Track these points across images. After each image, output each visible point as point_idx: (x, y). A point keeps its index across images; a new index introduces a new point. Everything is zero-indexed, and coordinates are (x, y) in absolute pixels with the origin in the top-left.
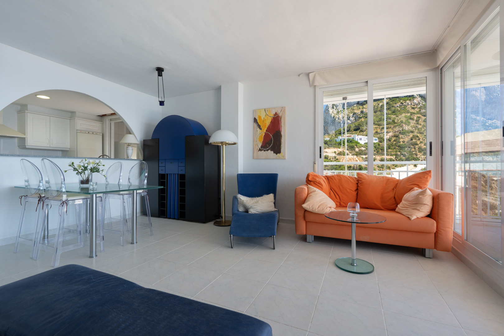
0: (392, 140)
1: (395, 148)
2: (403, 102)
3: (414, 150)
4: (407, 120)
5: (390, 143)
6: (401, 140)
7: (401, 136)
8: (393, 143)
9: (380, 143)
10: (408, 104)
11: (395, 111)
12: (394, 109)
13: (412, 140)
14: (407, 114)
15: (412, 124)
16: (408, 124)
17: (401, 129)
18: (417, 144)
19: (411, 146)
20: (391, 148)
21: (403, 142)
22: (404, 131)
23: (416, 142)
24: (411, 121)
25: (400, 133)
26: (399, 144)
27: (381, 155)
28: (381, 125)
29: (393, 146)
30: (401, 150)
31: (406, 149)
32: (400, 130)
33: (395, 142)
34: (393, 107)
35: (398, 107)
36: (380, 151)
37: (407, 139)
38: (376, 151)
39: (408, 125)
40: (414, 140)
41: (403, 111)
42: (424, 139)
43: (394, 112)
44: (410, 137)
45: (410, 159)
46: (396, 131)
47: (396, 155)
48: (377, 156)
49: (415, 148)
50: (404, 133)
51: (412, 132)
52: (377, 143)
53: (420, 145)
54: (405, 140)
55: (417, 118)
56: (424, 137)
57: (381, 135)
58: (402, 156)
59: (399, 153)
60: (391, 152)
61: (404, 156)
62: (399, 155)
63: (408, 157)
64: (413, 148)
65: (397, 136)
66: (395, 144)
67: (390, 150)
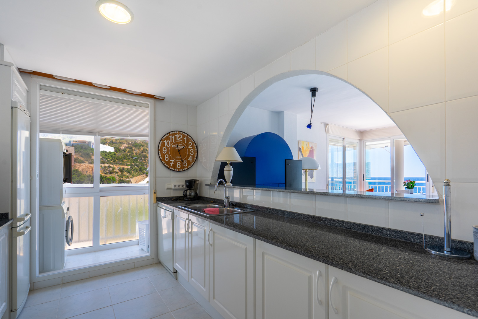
0: (127, 151)
1: (129, 159)
3: (144, 161)
5: (125, 153)
6: (134, 152)
7: (134, 148)
8: (127, 154)
9: (116, 153)
13: (143, 152)
19: (142, 158)
20: (126, 158)
21: (136, 154)
22: (136, 144)
23: (146, 154)
25: (133, 145)
26: (133, 155)
27: (119, 164)
29: (127, 157)
30: (134, 161)
31: (139, 160)
32: (133, 143)
33: (129, 153)
36: (117, 160)
37: (138, 152)
38: (113, 160)
40: (144, 153)
44: (141, 150)
45: (143, 169)
46: (130, 143)
47: (131, 165)
48: (115, 166)
49: (145, 160)
50: (136, 145)
51: (143, 146)
52: (113, 152)
54: (137, 152)
57: (116, 145)
58: (136, 166)
59: (133, 164)
60: (126, 162)
61: (138, 166)
62: (133, 166)
63: (141, 167)
64: (144, 160)
65: (131, 148)
66: (129, 155)
67: (125, 160)
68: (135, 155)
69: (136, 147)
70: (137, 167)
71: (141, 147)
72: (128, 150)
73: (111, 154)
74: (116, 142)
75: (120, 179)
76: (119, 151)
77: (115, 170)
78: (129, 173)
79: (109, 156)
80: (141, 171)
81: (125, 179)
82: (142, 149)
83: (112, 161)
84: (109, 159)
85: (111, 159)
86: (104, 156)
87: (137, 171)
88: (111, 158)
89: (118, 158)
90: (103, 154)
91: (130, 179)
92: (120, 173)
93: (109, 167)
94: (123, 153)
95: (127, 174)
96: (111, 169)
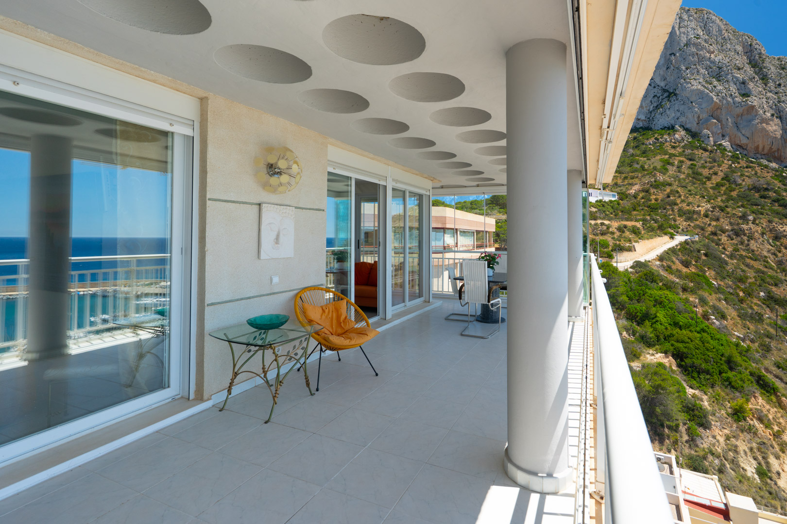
0: (639, 197)
1: (643, 209)
2: (659, 137)
3: (671, 212)
4: (664, 166)
5: (636, 201)
6: (653, 197)
7: (652, 190)
8: (639, 202)
9: (620, 201)
10: (666, 141)
11: (646, 151)
12: (645, 148)
13: (669, 197)
14: (663, 156)
15: (670, 172)
16: (664, 171)
17: (653, 180)
18: (676, 204)
19: (668, 207)
20: (637, 209)
21: (655, 200)
22: (657, 183)
23: (675, 200)
24: (669, 167)
25: (651, 186)
26: (650, 202)
27: (620, 220)
28: (623, 173)
29: (639, 206)
30: (652, 213)
31: (660, 211)
32: (651, 182)
33: (643, 200)
34: (643, 144)
35: (650, 144)
36: (620, 213)
37: (660, 196)
38: (614, 213)
39: (664, 174)
40: (671, 198)
41: (659, 151)
42: (687, 195)
43: (644, 152)
44: (666, 193)
45: (665, 226)
46: (646, 183)
47: (644, 220)
48: (613, 222)
49: (673, 210)
50: (658, 185)
51: (670, 185)
52: (615, 201)
53: (680, 205)
54: (658, 197)
55: (678, 162)
56: (687, 194)
57: (621, 188)
58: (652, 222)
59: (648, 218)
60: (636, 215)
62: (647, 221)
63: (662, 224)
64: (670, 210)
65: (647, 191)
66: (643, 203)
67: (635, 213)
68: (653, 201)
69: (656, 188)
70: (656, 223)
71: (667, 186)
72: (641, 195)
73: (612, 204)
74: (622, 184)
75: (616, 244)
76: (627, 197)
77: (611, 230)
78: (635, 233)
79: (608, 207)
80: (663, 230)
81: (624, 243)
82: (668, 190)
83: (612, 214)
84: (609, 211)
85: (611, 211)
86: (600, 208)
87: (653, 230)
88: (612, 209)
89: (623, 209)
90: (599, 204)
91: (634, 244)
92: (618, 234)
93: (602, 224)
94: (632, 201)
95: (631, 235)
96: (605, 228)
